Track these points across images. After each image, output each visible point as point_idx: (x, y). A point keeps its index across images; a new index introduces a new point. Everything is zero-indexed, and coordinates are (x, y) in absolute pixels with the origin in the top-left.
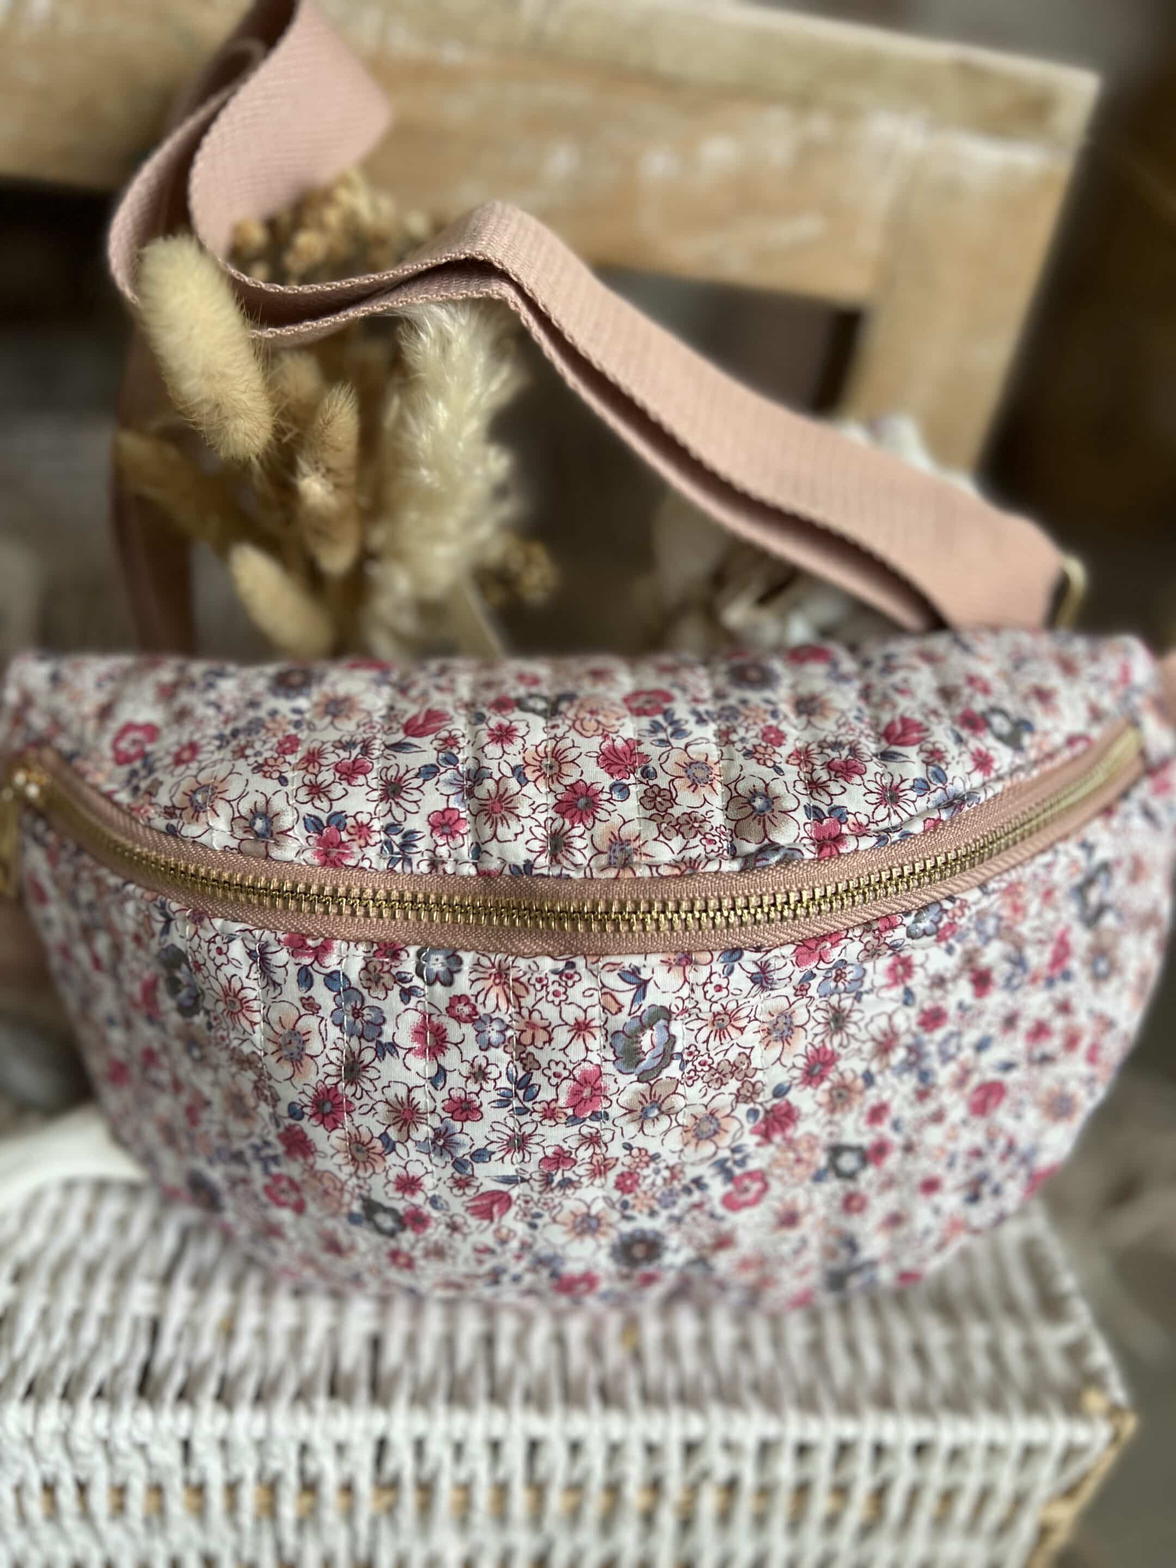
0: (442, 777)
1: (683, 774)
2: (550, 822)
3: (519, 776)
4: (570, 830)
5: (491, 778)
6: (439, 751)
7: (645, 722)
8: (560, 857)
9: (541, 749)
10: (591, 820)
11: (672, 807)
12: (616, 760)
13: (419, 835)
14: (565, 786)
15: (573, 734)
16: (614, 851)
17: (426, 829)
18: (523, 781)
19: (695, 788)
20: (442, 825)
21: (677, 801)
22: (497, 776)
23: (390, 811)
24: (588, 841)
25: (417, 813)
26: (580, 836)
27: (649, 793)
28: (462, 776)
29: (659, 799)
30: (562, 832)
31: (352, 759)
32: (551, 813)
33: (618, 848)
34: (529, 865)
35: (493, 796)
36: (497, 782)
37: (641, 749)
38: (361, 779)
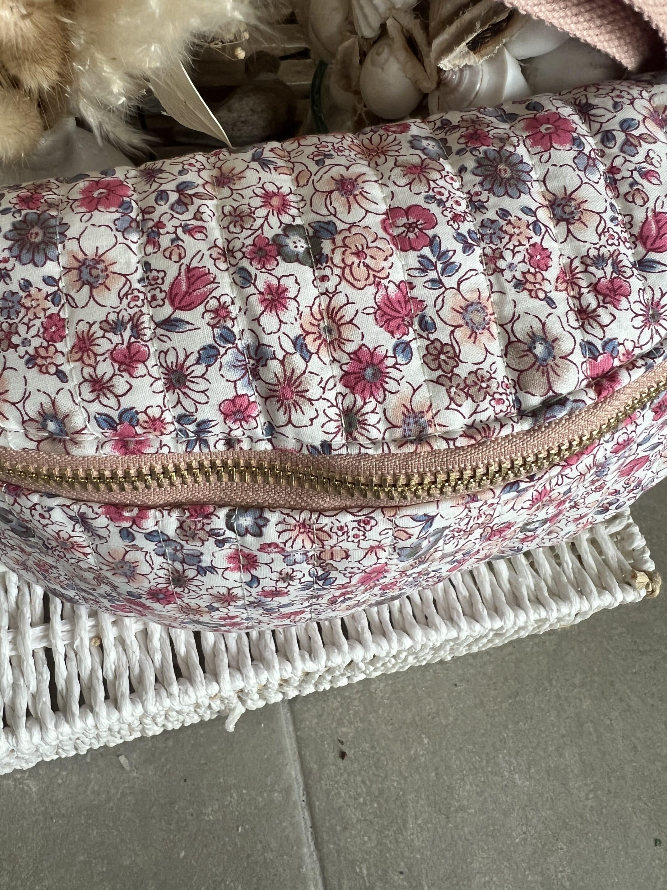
0: (225, 360)
1: (461, 322)
2: (340, 398)
3: (301, 351)
4: (363, 407)
5: (275, 358)
6: (213, 327)
7: (412, 258)
8: (356, 434)
9: (315, 309)
10: (381, 393)
11: (457, 366)
12: (393, 313)
13: (213, 423)
14: (349, 354)
15: (344, 287)
16: (408, 424)
17: (219, 418)
18: (306, 355)
19: (476, 338)
20: (234, 413)
21: (461, 358)
22: (280, 355)
23: (179, 402)
24: (381, 415)
25: (207, 403)
26: (373, 412)
27: (432, 351)
28: (243, 354)
29: (443, 357)
30: (355, 409)
31: (126, 343)
32: (340, 388)
33: (412, 421)
34: (327, 446)
35: (282, 380)
36: (282, 362)
37: (414, 293)
38: (141, 369)
